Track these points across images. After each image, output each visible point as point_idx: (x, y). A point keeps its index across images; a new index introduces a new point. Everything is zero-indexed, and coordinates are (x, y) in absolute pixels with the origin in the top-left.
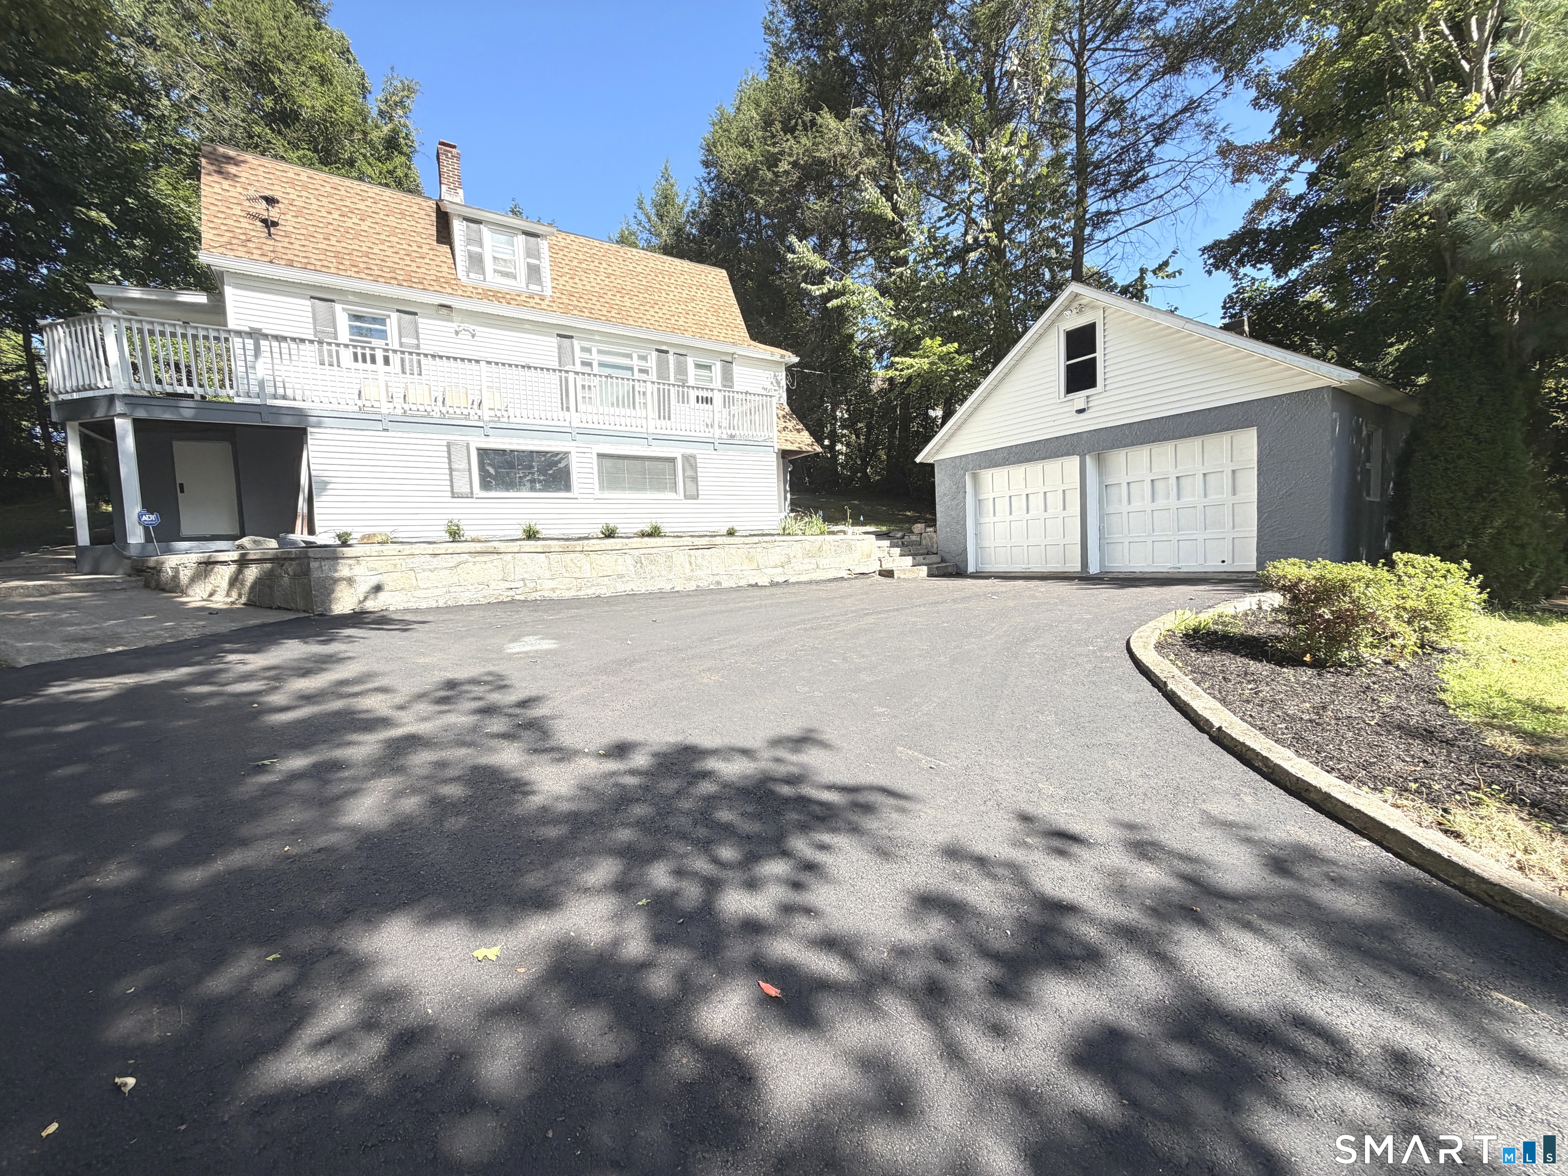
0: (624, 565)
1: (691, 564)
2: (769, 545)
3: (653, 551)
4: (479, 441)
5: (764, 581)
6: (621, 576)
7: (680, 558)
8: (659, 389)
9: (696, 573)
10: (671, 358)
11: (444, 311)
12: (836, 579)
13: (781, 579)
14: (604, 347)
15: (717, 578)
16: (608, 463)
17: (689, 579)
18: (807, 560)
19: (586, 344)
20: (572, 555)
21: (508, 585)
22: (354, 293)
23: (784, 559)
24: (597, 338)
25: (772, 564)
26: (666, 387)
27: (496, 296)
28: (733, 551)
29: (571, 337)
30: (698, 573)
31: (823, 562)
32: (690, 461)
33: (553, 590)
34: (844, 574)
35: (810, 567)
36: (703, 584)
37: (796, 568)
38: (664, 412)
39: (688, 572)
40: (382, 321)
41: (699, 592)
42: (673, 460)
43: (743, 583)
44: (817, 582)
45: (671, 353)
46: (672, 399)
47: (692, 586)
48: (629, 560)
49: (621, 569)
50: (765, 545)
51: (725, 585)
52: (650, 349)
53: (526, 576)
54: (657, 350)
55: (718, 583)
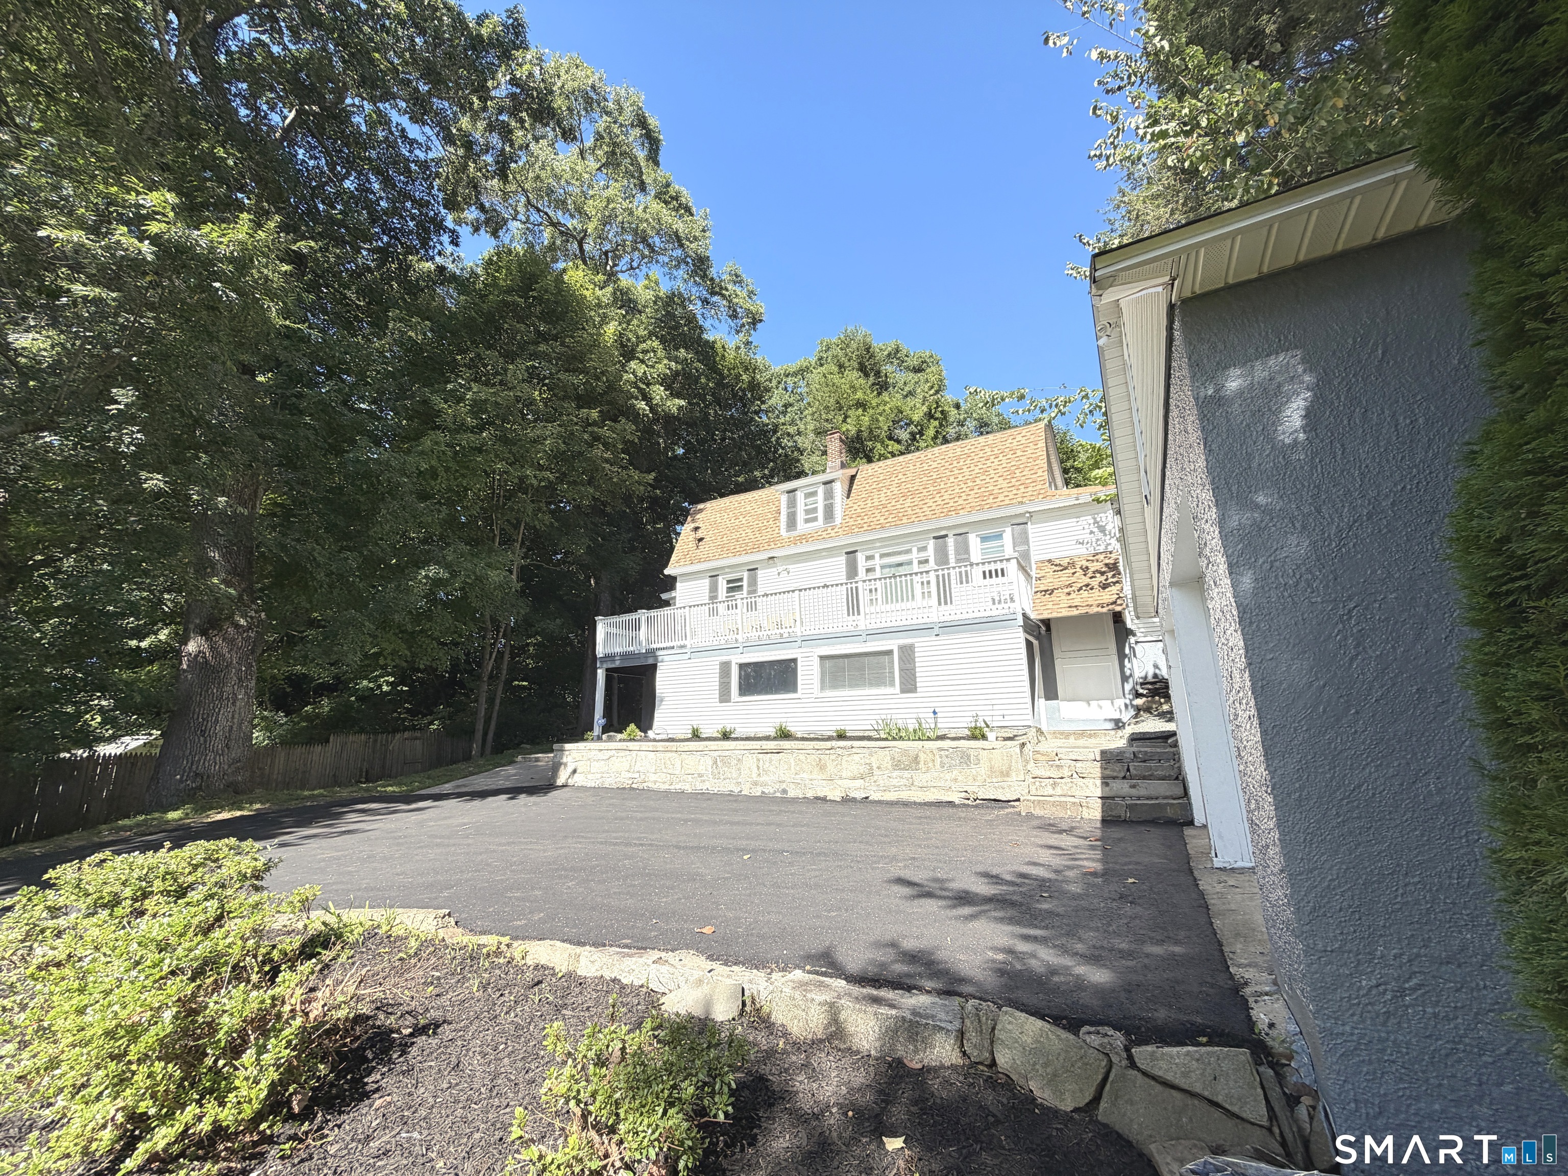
0: (704, 764)
1: (758, 768)
2: (845, 752)
3: (727, 753)
4: (737, 659)
5: (835, 794)
6: (700, 775)
7: (750, 761)
8: (938, 576)
9: (762, 779)
10: (951, 541)
11: (771, 562)
12: (939, 804)
13: (859, 795)
14: (886, 551)
15: (784, 786)
16: (828, 663)
17: (755, 784)
18: (896, 773)
19: (869, 553)
20: (669, 755)
21: (630, 775)
22: (728, 567)
23: (863, 769)
24: (878, 544)
25: (850, 774)
26: (946, 572)
27: (802, 538)
28: (802, 757)
29: (856, 551)
30: (764, 778)
31: (921, 778)
32: (907, 652)
33: (655, 782)
34: (956, 798)
35: (903, 782)
36: (769, 790)
37: (881, 782)
38: (944, 597)
39: (754, 776)
40: (741, 580)
41: (763, 799)
42: (889, 653)
43: (810, 794)
44: (906, 804)
45: (950, 535)
46: (953, 582)
47: (757, 792)
48: (710, 762)
49: (701, 769)
50: (840, 751)
51: (791, 794)
52: (925, 539)
53: (641, 769)
54: (935, 538)
55: (785, 791)
